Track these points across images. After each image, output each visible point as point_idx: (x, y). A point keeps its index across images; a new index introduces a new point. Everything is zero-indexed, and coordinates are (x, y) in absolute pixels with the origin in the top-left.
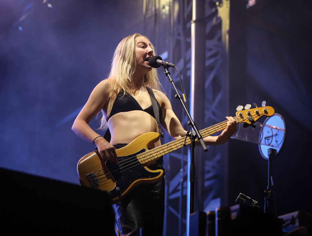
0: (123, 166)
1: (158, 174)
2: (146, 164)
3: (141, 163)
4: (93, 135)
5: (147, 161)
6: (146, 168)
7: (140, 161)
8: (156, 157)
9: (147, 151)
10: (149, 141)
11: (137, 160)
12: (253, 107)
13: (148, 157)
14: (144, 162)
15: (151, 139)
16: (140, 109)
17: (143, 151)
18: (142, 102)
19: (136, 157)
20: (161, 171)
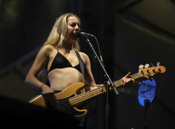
1: (84, 112)
2: (75, 106)
4: (39, 84)
5: (76, 103)
6: (75, 108)
7: (71, 103)
8: (82, 100)
9: (76, 96)
11: (69, 102)
14: (74, 104)
16: (71, 66)
18: (72, 61)
19: (68, 100)
20: (86, 110)
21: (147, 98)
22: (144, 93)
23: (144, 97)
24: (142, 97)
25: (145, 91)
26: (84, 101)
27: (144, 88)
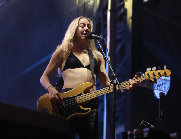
0: (66, 104)
1: (88, 111)
2: (81, 104)
3: (78, 103)
5: (81, 102)
6: (81, 107)
7: (77, 101)
8: (88, 100)
10: (85, 88)
11: (75, 101)
12: (157, 69)
13: (83, 99)
14: (79, 102)
15: (87, 87)
16: (82, 66)
17: (81, 94)
19: (75, 99)
20: (90, 109)
21: (162, 91)
22: (159, 87)
23: (160, 90)
24: (158, 90)
25: (161, 85)
26: (89, 100)
27: (159, 82)
